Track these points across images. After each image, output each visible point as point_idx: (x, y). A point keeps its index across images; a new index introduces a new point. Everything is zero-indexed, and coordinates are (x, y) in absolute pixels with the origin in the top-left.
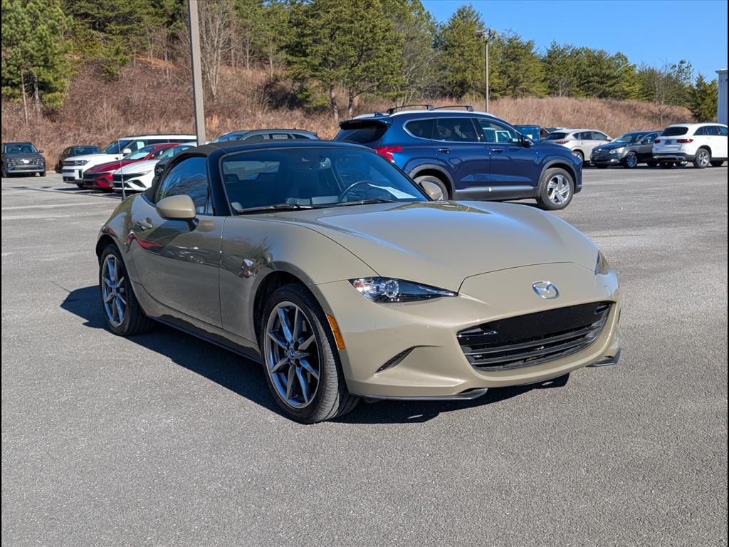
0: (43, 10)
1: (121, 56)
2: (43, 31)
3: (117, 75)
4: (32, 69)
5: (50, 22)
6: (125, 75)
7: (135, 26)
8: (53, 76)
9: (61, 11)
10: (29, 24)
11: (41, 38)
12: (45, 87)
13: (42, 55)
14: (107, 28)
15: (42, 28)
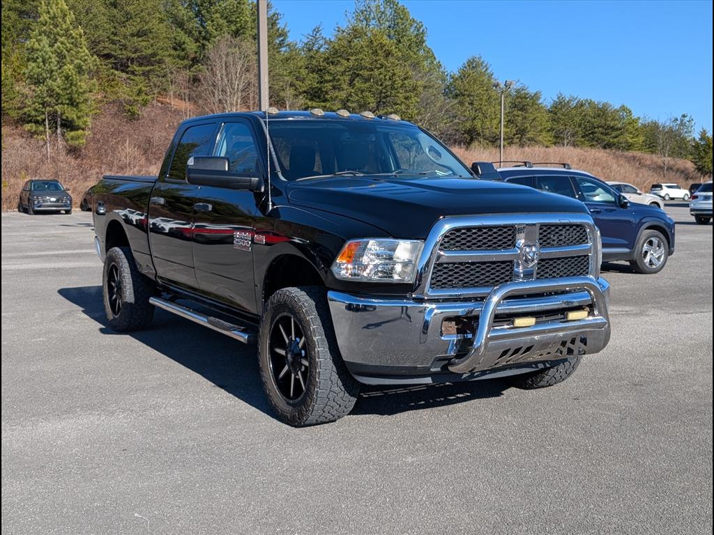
0: (71, 49)
1: (143, 96)
2: (69, 70)
3: (139, 115)
4: (56, 107)
5: (76, 61)
6: (146, 115)
7: (156, 67)
8: (76, 115)
9: (87, 51)
10: (56, 63)
11: (67, 78)
12: (69, 125)
13: (67, 94)
14: (129, 69)
15: (69, 68)
